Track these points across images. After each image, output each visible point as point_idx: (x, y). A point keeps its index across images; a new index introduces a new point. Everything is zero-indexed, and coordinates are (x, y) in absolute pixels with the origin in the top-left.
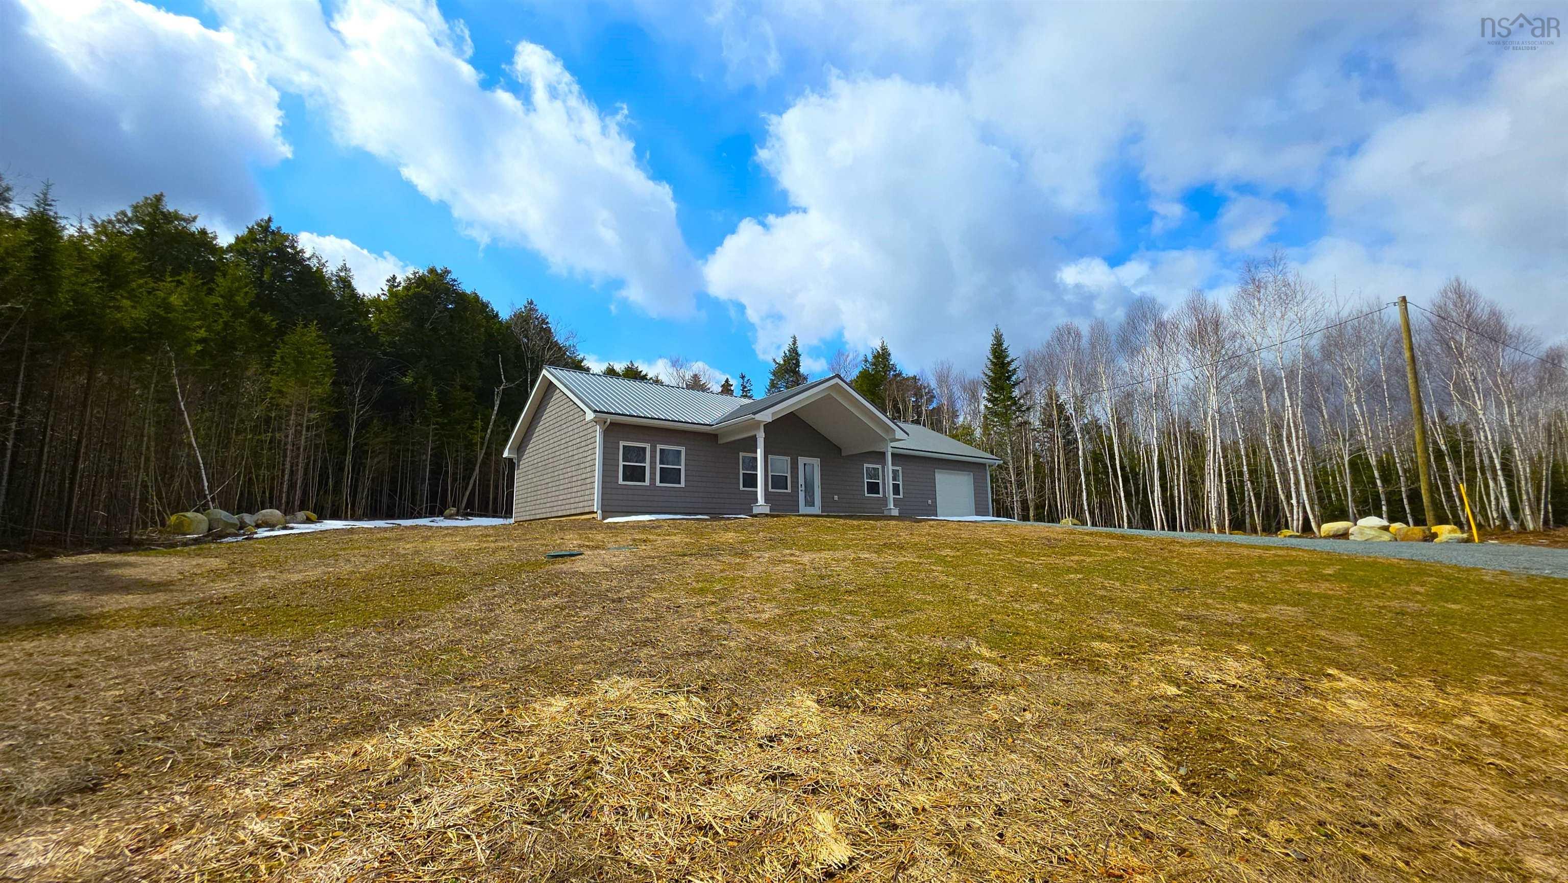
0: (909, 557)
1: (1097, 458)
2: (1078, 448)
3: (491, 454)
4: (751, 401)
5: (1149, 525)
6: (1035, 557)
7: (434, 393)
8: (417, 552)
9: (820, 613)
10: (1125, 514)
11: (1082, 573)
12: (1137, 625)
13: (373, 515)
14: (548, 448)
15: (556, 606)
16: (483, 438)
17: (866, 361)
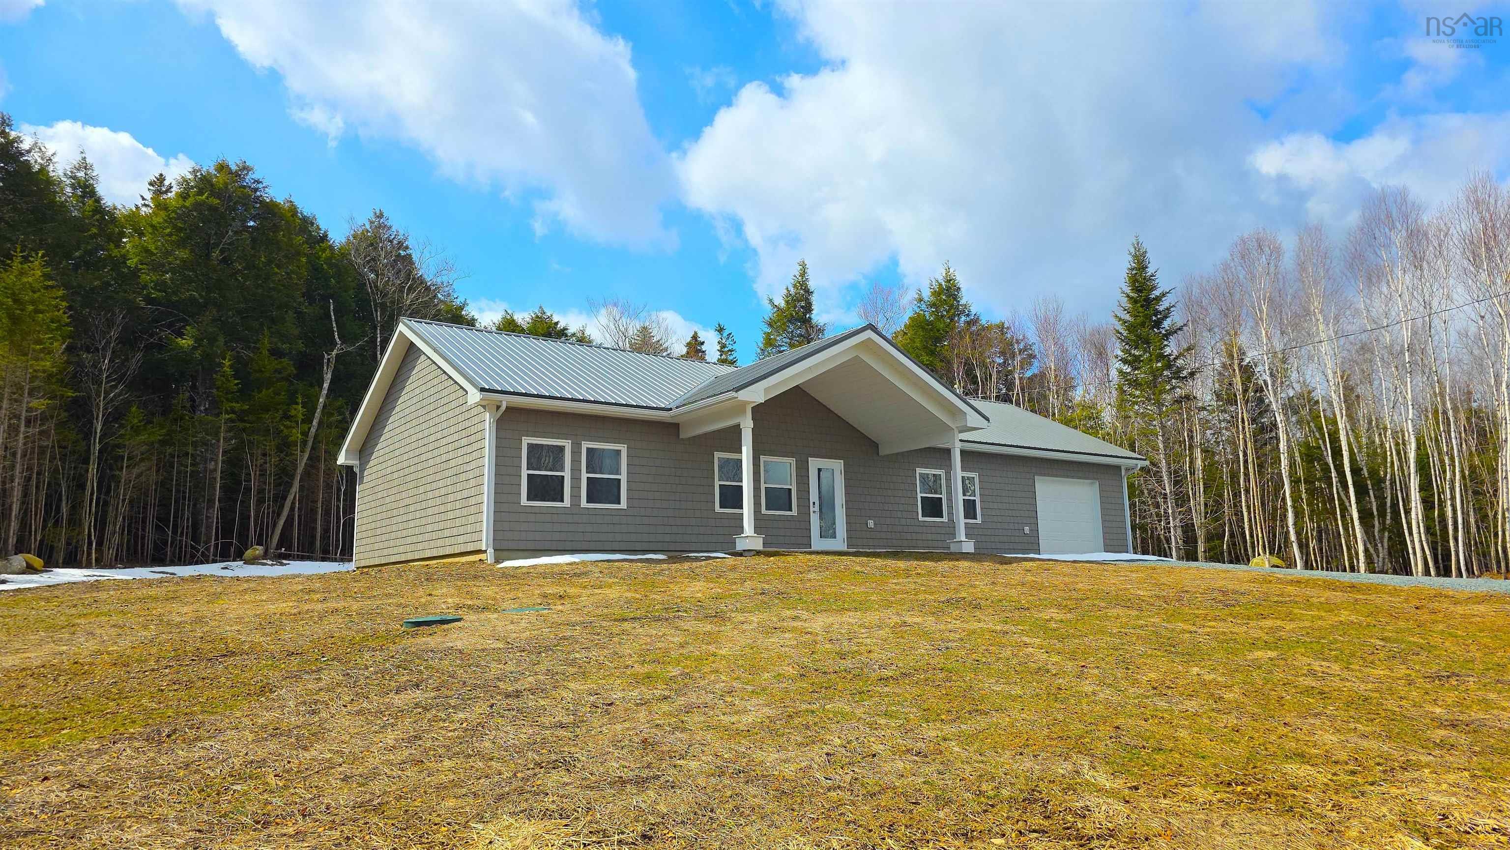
0: (988, 622)
1: (1311, 455)
2: (1278, 440)
3: (318, 459)
4: (731, 369)
5: (1405, 569)
6: (1199, 622)
7: (227, 363)
8: (199, 620)
9: (836, 714)
10: (1361, 548)
11: (1276, 648)
12: (1364, 736)
13: (131, 559)
14: (407, 449)
15: (417, 705)
16: (305, 434)
17: (921, 300)
